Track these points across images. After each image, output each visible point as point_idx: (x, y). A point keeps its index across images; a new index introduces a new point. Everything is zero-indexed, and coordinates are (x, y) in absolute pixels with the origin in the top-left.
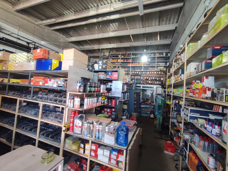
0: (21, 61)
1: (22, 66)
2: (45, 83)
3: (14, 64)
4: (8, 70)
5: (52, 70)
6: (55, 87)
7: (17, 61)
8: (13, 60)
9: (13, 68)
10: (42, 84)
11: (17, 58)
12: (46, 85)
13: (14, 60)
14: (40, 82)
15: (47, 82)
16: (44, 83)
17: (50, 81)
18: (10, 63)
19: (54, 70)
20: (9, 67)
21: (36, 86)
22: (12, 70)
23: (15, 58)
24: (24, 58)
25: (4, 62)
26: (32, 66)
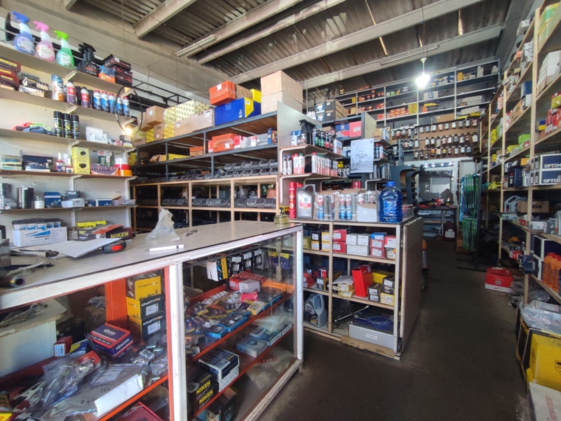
0: (186, 116)
1: (188, 125)
2: (234, 145)
3: (174, 125)
4: (165, 138)
5: (246, 117)
6: (254, 147)
7: (178, 119)
8: (172, 119)
9: (173, 132)
10: (230, 145)
11: (177, 114)
12: (237, 147)
13: (173, 117)
15: (237, 142)
16: (232, 144)
17: (242, 139)
18: (166, 125)
19: (249, 116)
20: (165, 133)
21: (218, 152)
22: (173, 136)
23: (174, 115)
24: (190, 110)
25: (156, 127)
26: (207, 120)
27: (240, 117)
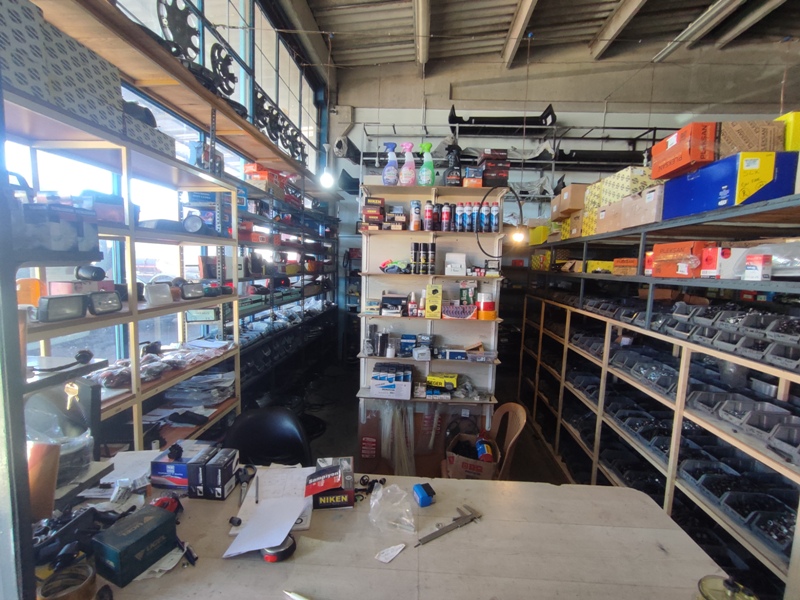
0: (615, 199)
1: (616, 215)
2: (700, 267)
3: (596, 214)
4: (584, 235)
5: (737, 203)
6: (755, 283)
7: (603, 204)
8: (594, 203)
9: (595, 226)
10: (690, 270)
11: (603, 195)
12: (706, 273)
13: (597, 201)
14: (680, 264)
15: (709, 262)
16: (695, 266)
17: (726, 254)
18: (586, 214)
20: (584, 227)
22: (593, 233)
23: (598, 196)
24: (623, 187)
25: (574, 215)
26: (648, 209)
27: (722, 203)
